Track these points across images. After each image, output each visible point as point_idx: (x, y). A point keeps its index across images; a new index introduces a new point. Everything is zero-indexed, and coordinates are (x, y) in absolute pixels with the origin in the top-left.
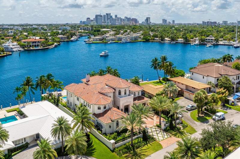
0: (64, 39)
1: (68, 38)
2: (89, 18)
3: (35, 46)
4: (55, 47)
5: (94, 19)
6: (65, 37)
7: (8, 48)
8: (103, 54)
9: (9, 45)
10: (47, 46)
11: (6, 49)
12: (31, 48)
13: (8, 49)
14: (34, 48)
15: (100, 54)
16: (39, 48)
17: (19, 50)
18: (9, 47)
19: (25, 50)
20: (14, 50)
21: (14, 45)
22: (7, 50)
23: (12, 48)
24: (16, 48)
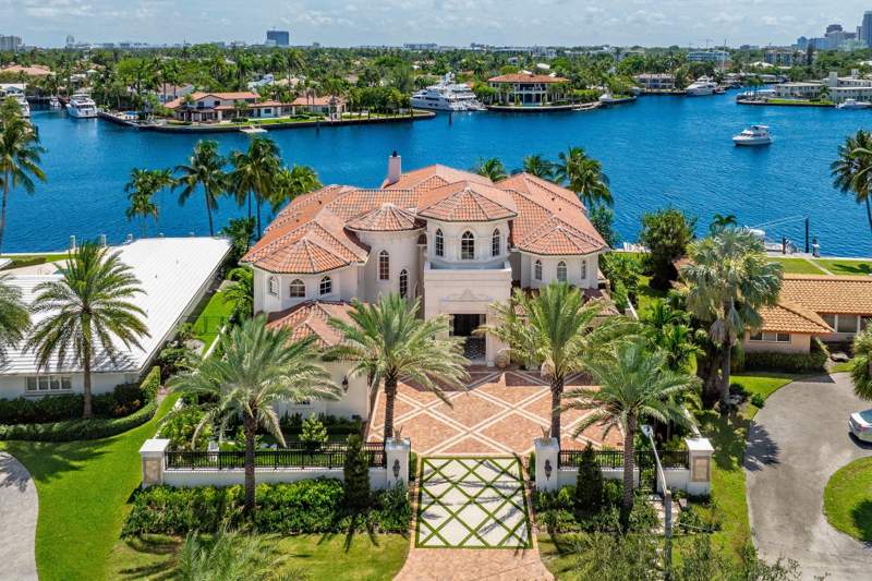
0: (664, 87)
1: (680, 82)
2: (838, 28)
3: (529, 98)
4: (599, 107)
5: (859, 28)
6: (669, 81)
7: (437, 99)
8: (749, 138)
9: (442, 92)
10: (569, 102)
11: (430, 102)
12: (512, 106)
13: (436, 102)
14: (521, 106)
15: (735, 138)
16: (540, 106)
17: (469, 110)
18: (441, 96)
19: (490, 109)
20: (455, 106)
21: (456, 92)
22: (434, 107)
23: (448, 100)
24: (462, 99)
